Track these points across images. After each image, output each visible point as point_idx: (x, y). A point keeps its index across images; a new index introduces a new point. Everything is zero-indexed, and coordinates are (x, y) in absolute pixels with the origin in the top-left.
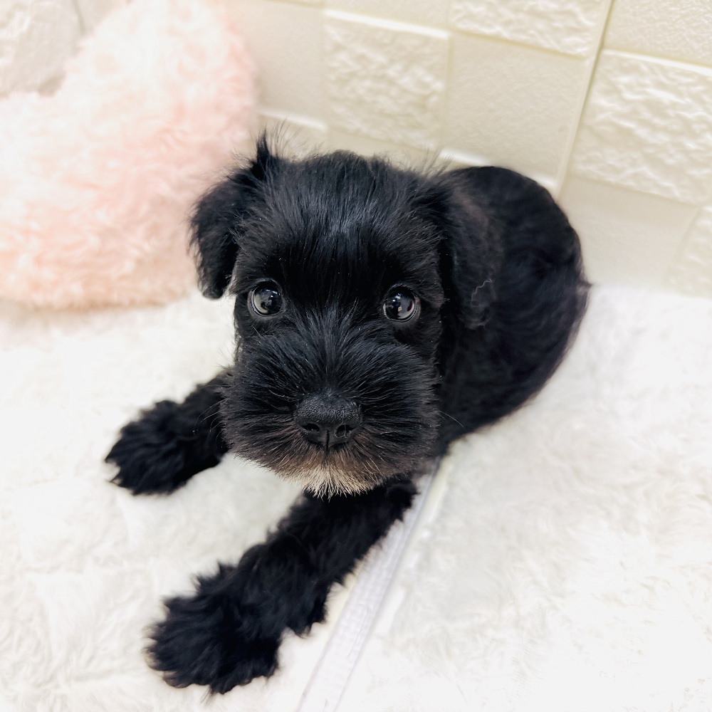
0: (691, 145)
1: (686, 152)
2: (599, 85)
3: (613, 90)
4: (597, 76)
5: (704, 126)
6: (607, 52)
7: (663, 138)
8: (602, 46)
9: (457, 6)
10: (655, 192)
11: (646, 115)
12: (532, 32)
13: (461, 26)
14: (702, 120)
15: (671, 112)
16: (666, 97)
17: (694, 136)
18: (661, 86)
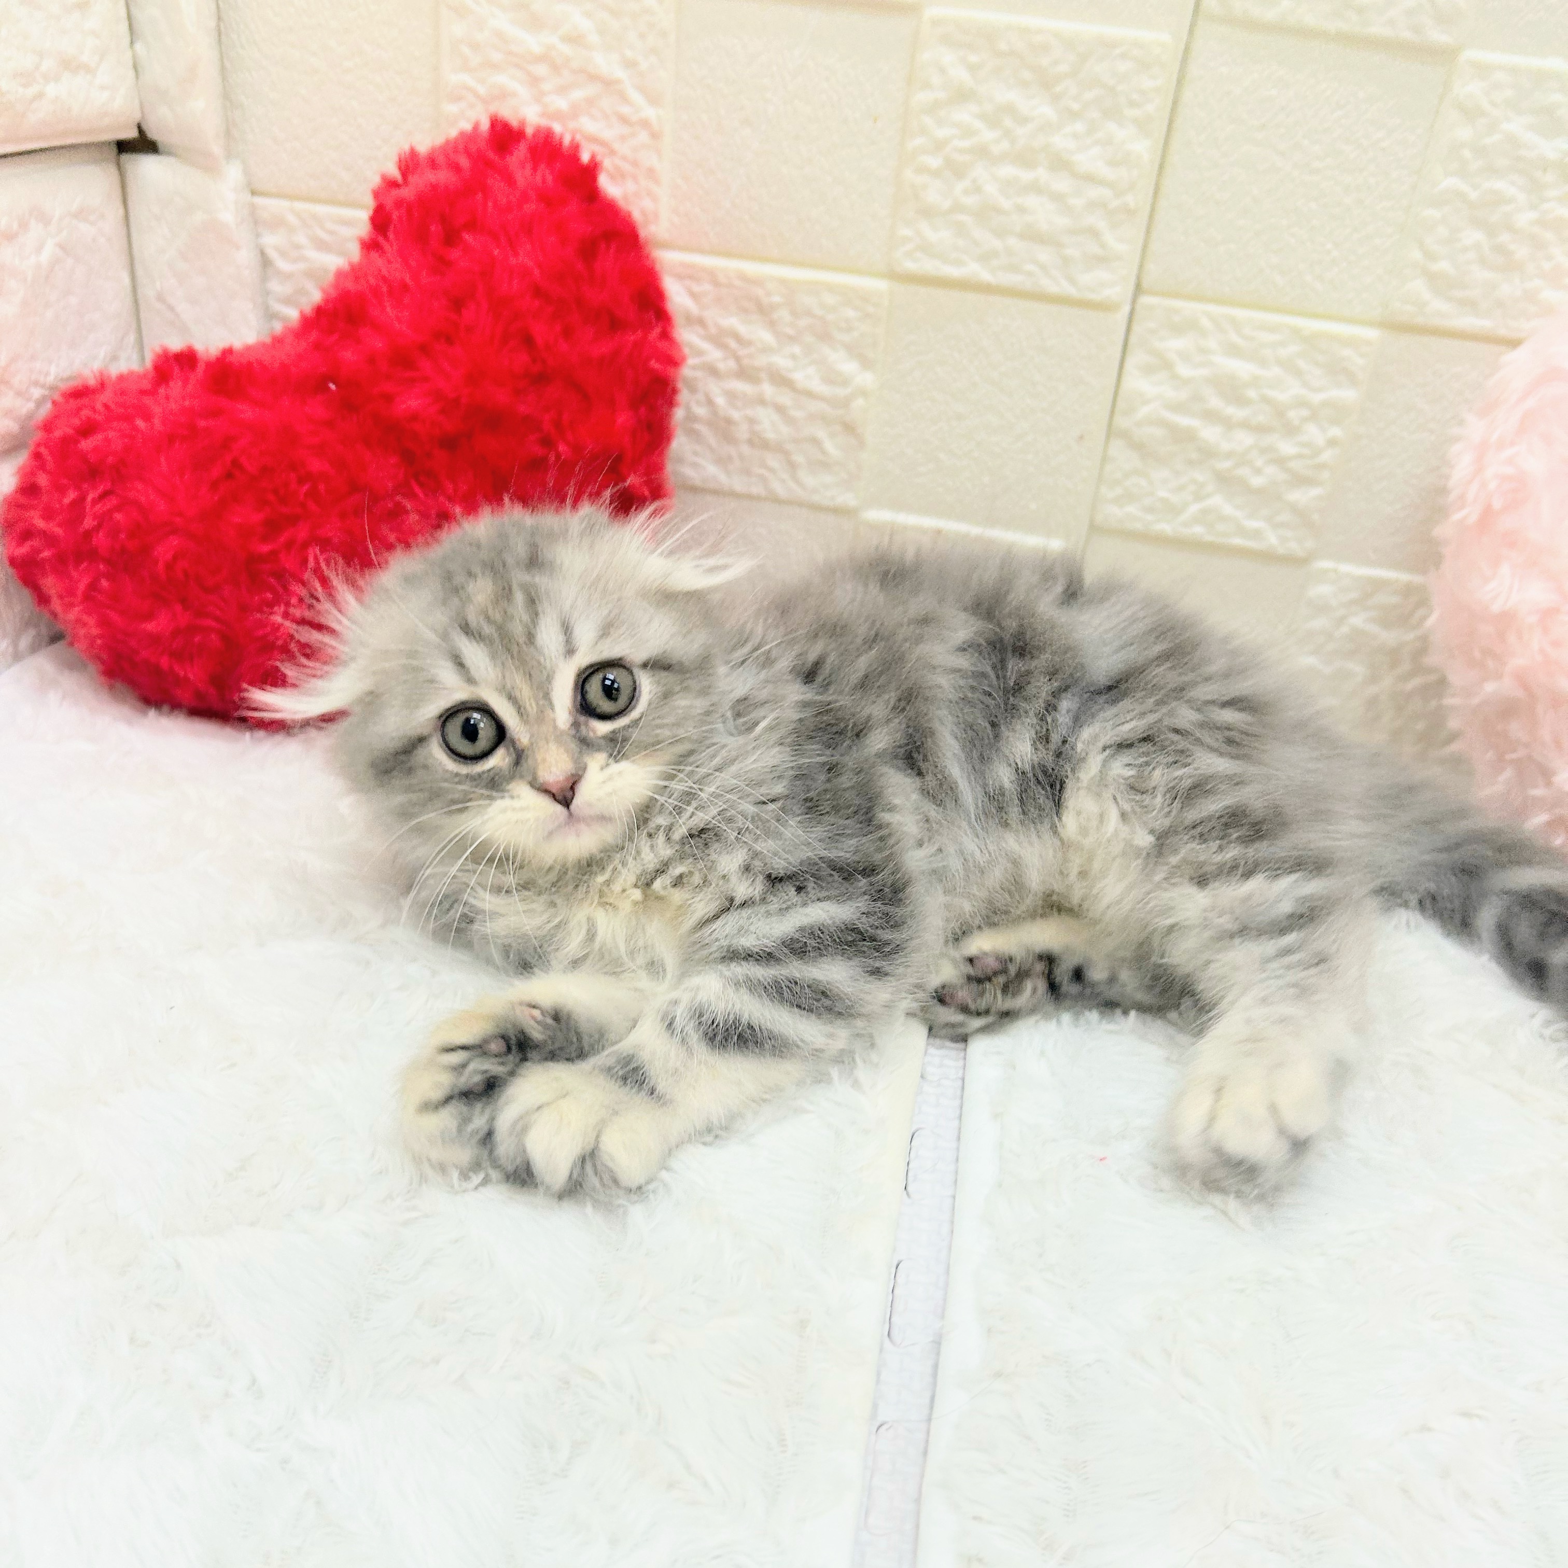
0: (1287, 448)
1: (1281, 462)
2: (1137, 358)
3: (1161, 365)
4: (1133, 339)
5: (1305, 413)
6: (1145, 300)
7: (1244, 439)
8: (1139, 289)
9: (906, 232)
10: (1238, 541)
11: (1215, 402)
12: (1030, 267)
13: (910, 266)
14: (1301, 403)
15: (1252, 394)
16: (1243, 369)
17: (1291, 430)
18: (1233, 351)
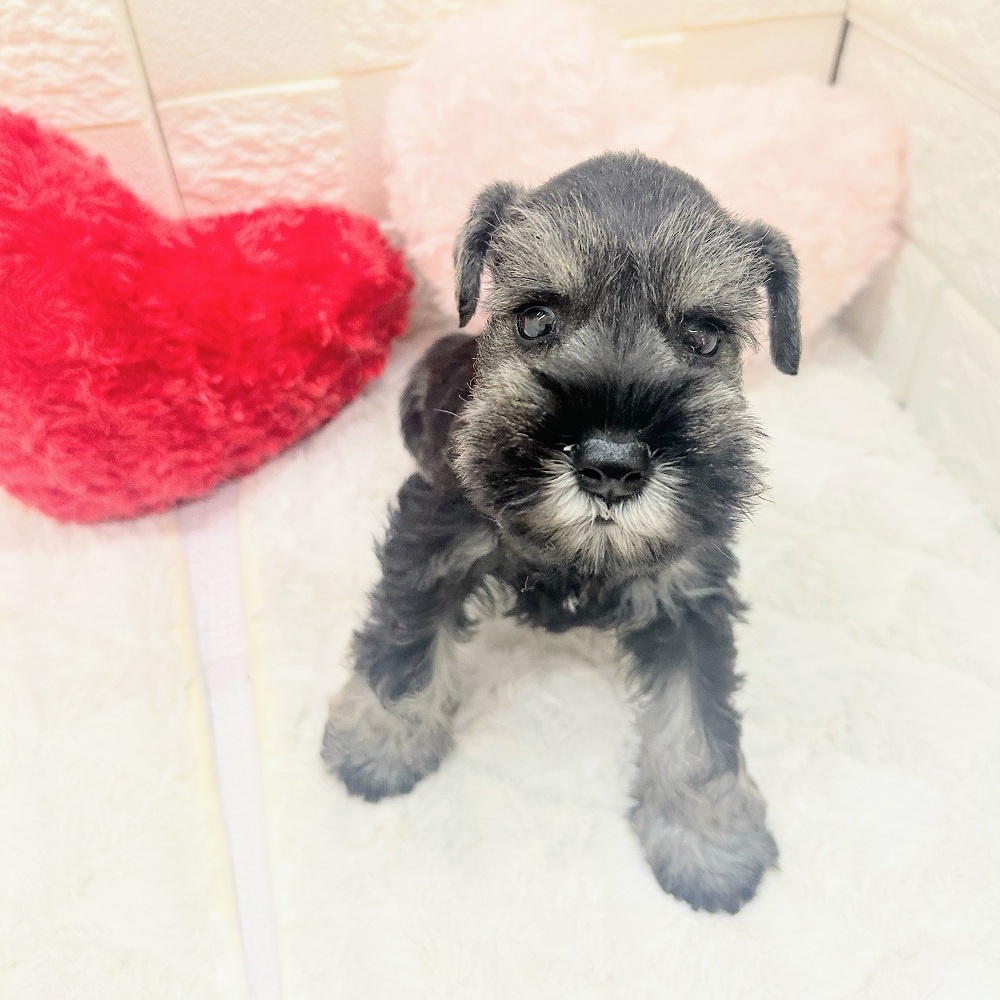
2: (174, 145)
3: (193, 144)
4: (167, 134)
5: (311, 146)
6: (162, 105)
7: (277, 174)
8: (153, 99)
12: (62, 113)
14: (306, 141)
15: (268, 144)
16: (253, 130)
18: (241, 120)
